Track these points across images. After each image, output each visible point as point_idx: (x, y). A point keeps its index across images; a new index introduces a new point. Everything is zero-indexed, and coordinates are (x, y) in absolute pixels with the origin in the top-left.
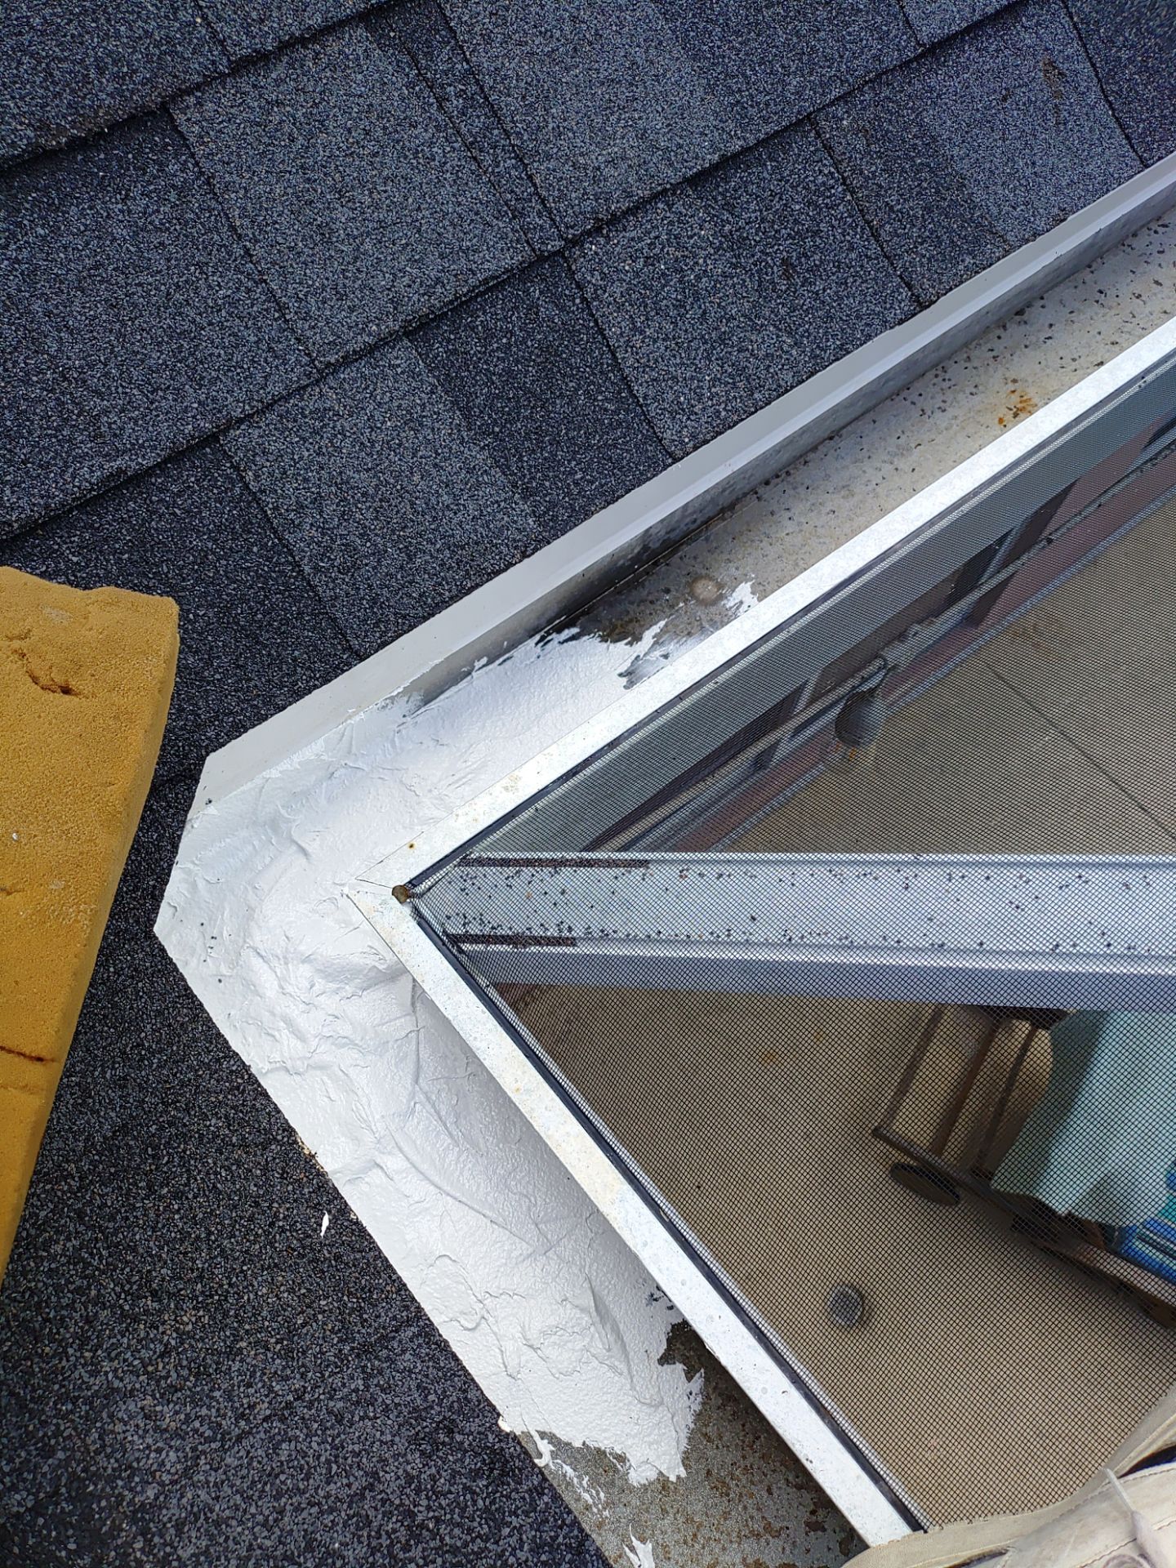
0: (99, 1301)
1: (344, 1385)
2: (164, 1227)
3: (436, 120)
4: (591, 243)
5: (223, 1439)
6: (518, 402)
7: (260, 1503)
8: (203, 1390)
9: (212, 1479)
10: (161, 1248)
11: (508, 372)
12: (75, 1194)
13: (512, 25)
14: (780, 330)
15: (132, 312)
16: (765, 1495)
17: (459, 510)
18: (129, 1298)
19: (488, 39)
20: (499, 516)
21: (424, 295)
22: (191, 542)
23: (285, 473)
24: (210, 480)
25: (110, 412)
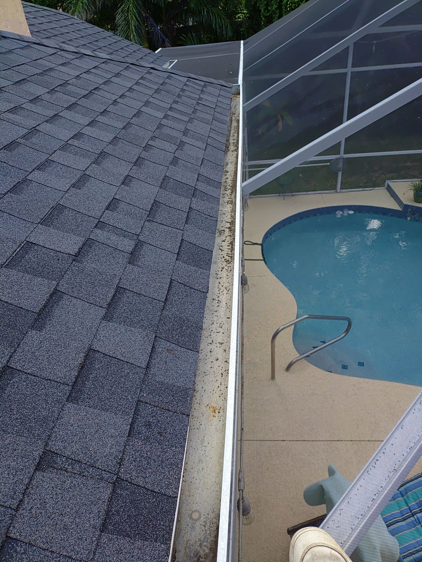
3: (69, 476)
6: (136, 520)
14: (171, 448)
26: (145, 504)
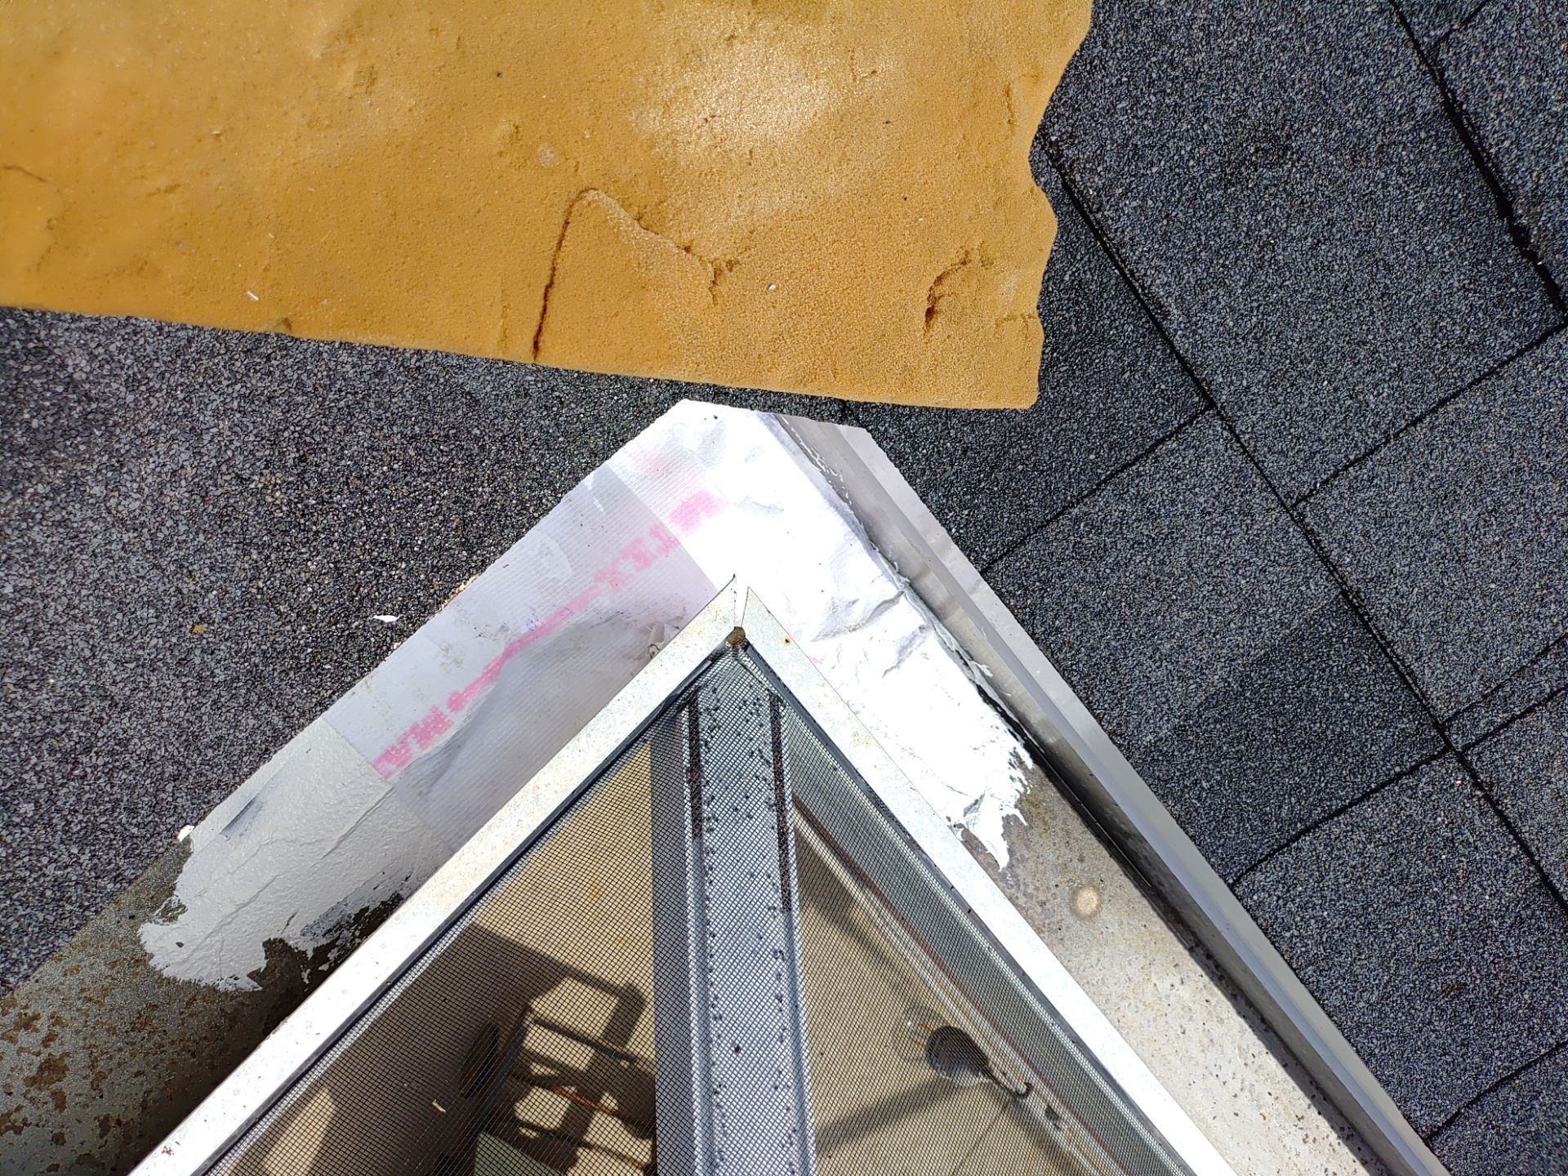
0: (290, 407)
1: (219, 662)
2: (374, 457)
4: (1463, 779)
5: (155, 551)
6: (1280, 714)
7: (91, 598)
8: (205, 523)
9: (114, 547)
10: (351, 458)
11: (1313, 701)
12: (402, 365)
14: (1385, 988)
15: (1341, 308)
16: (135, 1070)
17: (1155, 662)
18: (297, 435)
20: (1152, 704)
21: (1389, 608)
22: (1094, 391)
23: (1179, 480)
24: (1163, 404)
25: (1230, 297)
26: (1298, 774)
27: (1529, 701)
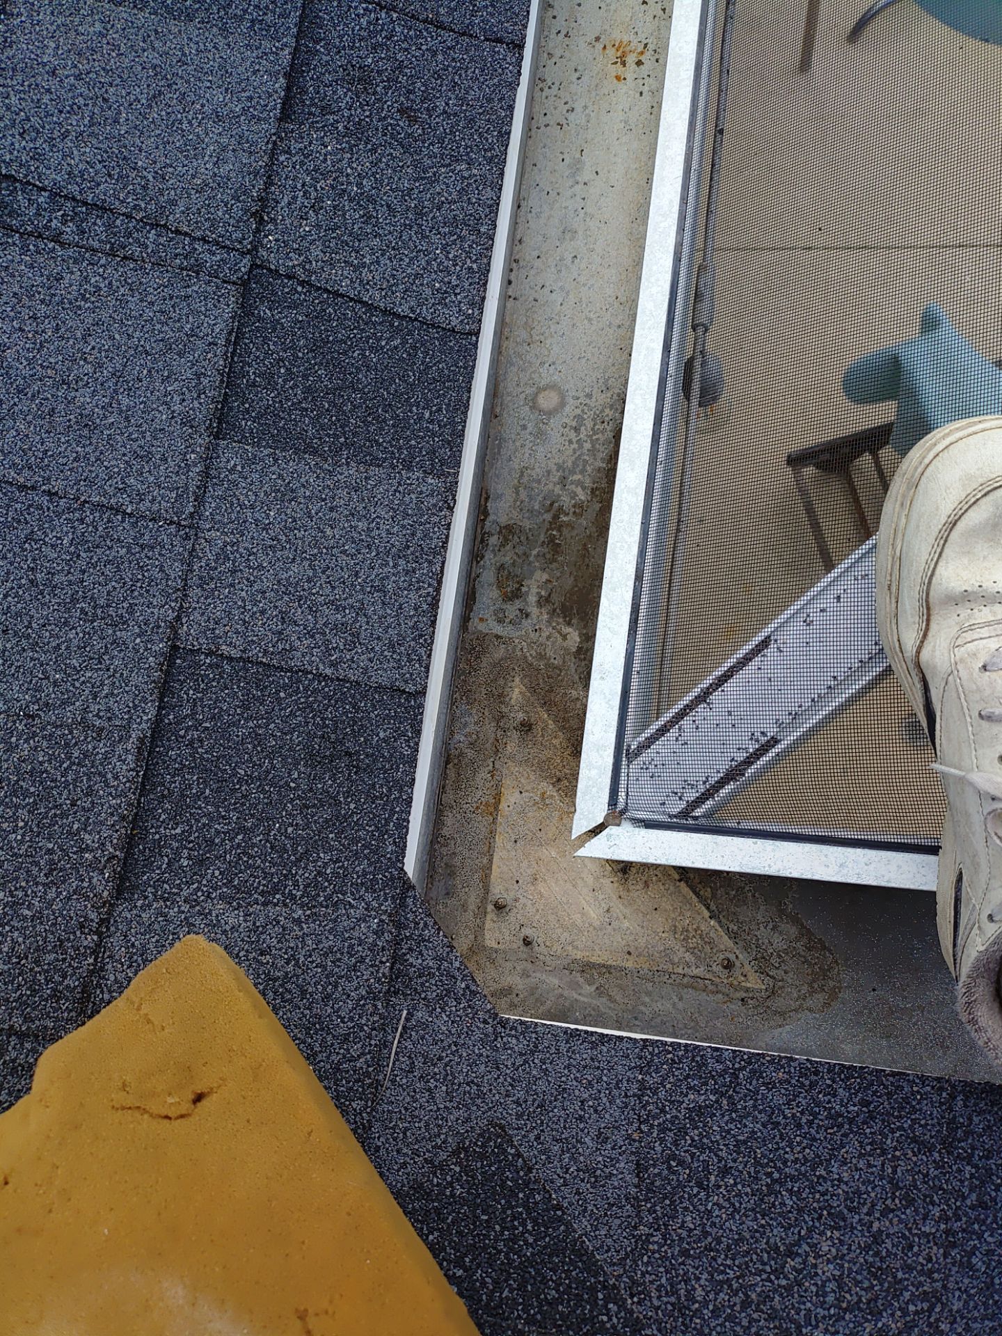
0: (764, 1298)
1: (961, 1181)
3: (70, 257)
4: (266, 236)
5: (938, 1300)
13: (43, 127)
14: (449, 165)
15: (22, 621)
17: (378, 523)
18: (777, 1274)
19: (37, 156)
21: (199, 396)
24: (203, 681)
25: (88, 707)
26: (363, 355)
27: (172, 239)
